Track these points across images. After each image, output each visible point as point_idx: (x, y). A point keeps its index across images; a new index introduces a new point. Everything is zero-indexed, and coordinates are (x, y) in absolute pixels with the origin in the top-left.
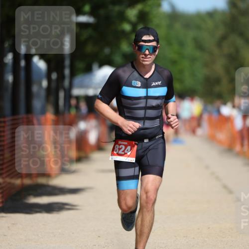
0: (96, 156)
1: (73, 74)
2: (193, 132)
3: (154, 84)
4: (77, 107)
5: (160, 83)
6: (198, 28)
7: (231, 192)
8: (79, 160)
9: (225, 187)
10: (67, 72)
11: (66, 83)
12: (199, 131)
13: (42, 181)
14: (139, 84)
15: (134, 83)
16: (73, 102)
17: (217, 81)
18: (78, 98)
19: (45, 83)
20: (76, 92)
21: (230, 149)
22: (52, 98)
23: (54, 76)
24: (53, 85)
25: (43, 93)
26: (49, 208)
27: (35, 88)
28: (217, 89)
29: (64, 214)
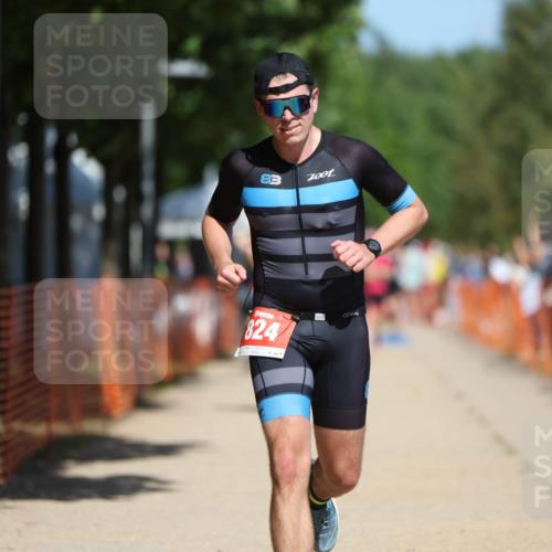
0: (213, 371)
1: (161, 191)
2: (428, 317)
3: (313, 178)
4: (171, 264)
5: (329, 173)
6: (438, 87)
7: (511, 451)
8: (174, 380)
9: (499, 439)
10: (148, 187)
11: (147, 210)
12: (442, 317)
13: (92, 426)
14: (277, 179)
15: (265, 178)
16: (162, 252)
17: (482, 206)
18: (172, 244)
19: (98, 211)
20: (168, 230)
21: (509, 355)
22: (114, 247)
23: (120, 195)
24: (118, 215)
25: (94, 233)
26: (109, 489)
27: (76, 223)
28: (480, 224)
29: (142, 501)
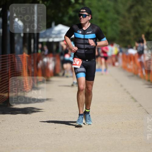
3: (88, 33)
5: (91, 32)
7: (136, 101)
9: (132, 98)
14: (81, 32)
15: (78, 31)
16: (40, 46)
18: (42, 43)
19: (22, 35)
22: (26, 44)
25: (21, 40)
28: (127, 38)
